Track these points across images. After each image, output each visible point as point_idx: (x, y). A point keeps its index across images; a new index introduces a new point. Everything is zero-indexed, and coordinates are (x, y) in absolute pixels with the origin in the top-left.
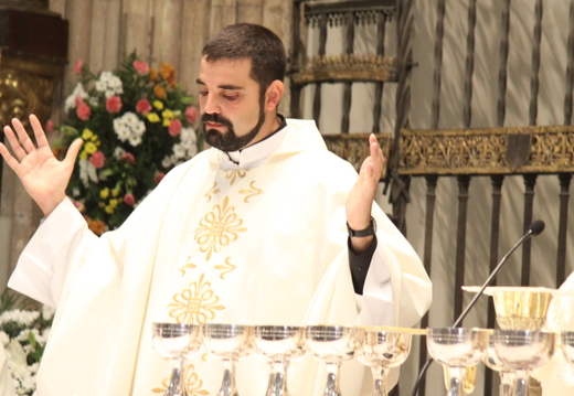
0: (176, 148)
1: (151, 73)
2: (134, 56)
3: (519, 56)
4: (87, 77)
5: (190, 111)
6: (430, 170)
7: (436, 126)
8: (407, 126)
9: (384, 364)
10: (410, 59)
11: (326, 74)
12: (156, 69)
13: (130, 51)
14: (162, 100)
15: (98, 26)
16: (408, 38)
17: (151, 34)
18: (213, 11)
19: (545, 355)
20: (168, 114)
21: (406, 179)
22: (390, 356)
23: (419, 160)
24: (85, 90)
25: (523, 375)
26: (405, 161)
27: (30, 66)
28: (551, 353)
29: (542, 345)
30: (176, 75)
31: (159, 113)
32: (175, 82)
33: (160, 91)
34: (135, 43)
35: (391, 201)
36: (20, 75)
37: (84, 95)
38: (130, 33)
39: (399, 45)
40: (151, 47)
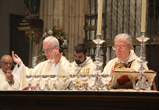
0: (63, 43)
1: (58, 29)
2: (55, 26)
3: (131, 24)
4: (47, 31)
5: (66, 36)
6: (110, 46)
7: (111, 38)
8: (106, 38)
9: (65, 81)
10: (106, 25)
11: (91, 29)
12: (59, 29)
13: (54, 26)
14: (60, 35)
15: (49, 21)
16: (106, 21)
17: (58, 22)
18: (70, 18)
19: (88, 79)
20: (61, 37)
21: (106, 48)
22: (66, 80)
23: (108, 44)
24: (46, 33)
25: (85, 82)
26: (106, 44)
27: (36, 29)
28: (90, 78)
29: (88, 77)
30: (63, 30)
31: (60, 37)
32: (63, 31)
33: (60, 33)
34: (56, 24)
35: (103, 52)
36: (34, 31)
37: (46, 34)
38: (55, 22)
39: (104, 23)
40: (58, 25)
